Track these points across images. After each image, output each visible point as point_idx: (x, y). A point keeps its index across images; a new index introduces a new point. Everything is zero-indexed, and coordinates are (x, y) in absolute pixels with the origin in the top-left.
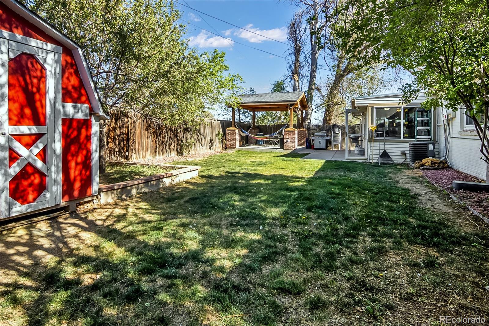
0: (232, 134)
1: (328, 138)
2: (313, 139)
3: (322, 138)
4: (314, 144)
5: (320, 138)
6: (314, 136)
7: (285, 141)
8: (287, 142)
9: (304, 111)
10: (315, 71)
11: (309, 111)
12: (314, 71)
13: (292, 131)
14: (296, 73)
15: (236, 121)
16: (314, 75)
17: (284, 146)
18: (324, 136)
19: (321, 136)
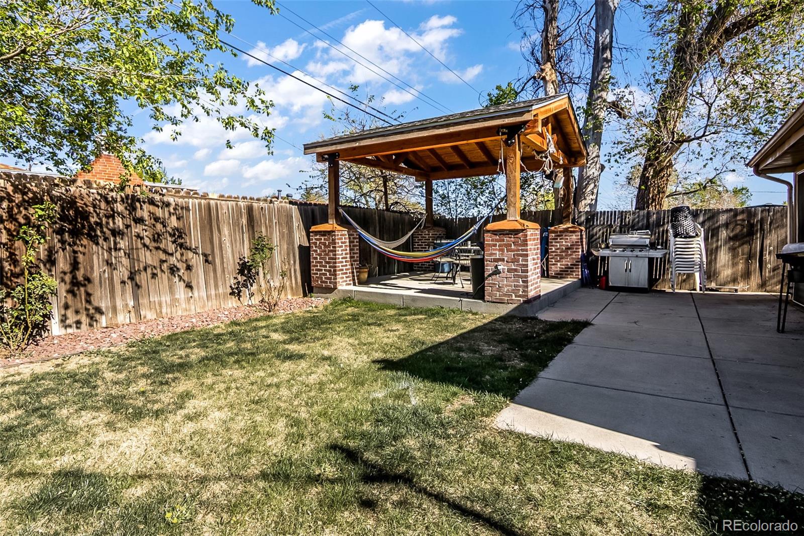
0: (324, 244)
1: (657, 254)
2: (603, 258)
3: (637, 252)
4: (606, 273)
5: (628, 253)
6: (607, 247)
7: (489, 268)
8: (497, 272)
9: (575, 171)
10: (610, 47)
11: (592, 171)
12: (604, 49)
13: (515, 232)
14: (549, 58)
15: (342, 202)
16: (607, 60)
17: (488, 289)
18: (642, 247)
19: (633, 247)
